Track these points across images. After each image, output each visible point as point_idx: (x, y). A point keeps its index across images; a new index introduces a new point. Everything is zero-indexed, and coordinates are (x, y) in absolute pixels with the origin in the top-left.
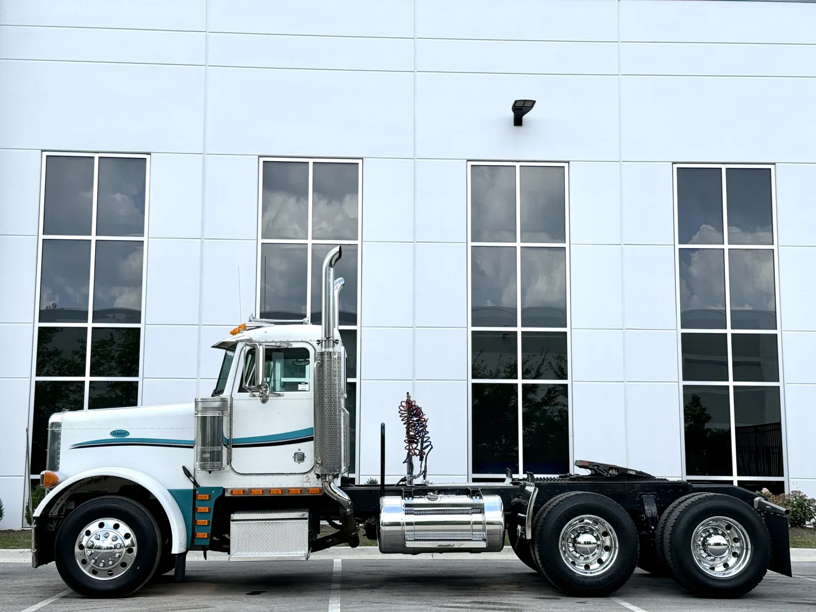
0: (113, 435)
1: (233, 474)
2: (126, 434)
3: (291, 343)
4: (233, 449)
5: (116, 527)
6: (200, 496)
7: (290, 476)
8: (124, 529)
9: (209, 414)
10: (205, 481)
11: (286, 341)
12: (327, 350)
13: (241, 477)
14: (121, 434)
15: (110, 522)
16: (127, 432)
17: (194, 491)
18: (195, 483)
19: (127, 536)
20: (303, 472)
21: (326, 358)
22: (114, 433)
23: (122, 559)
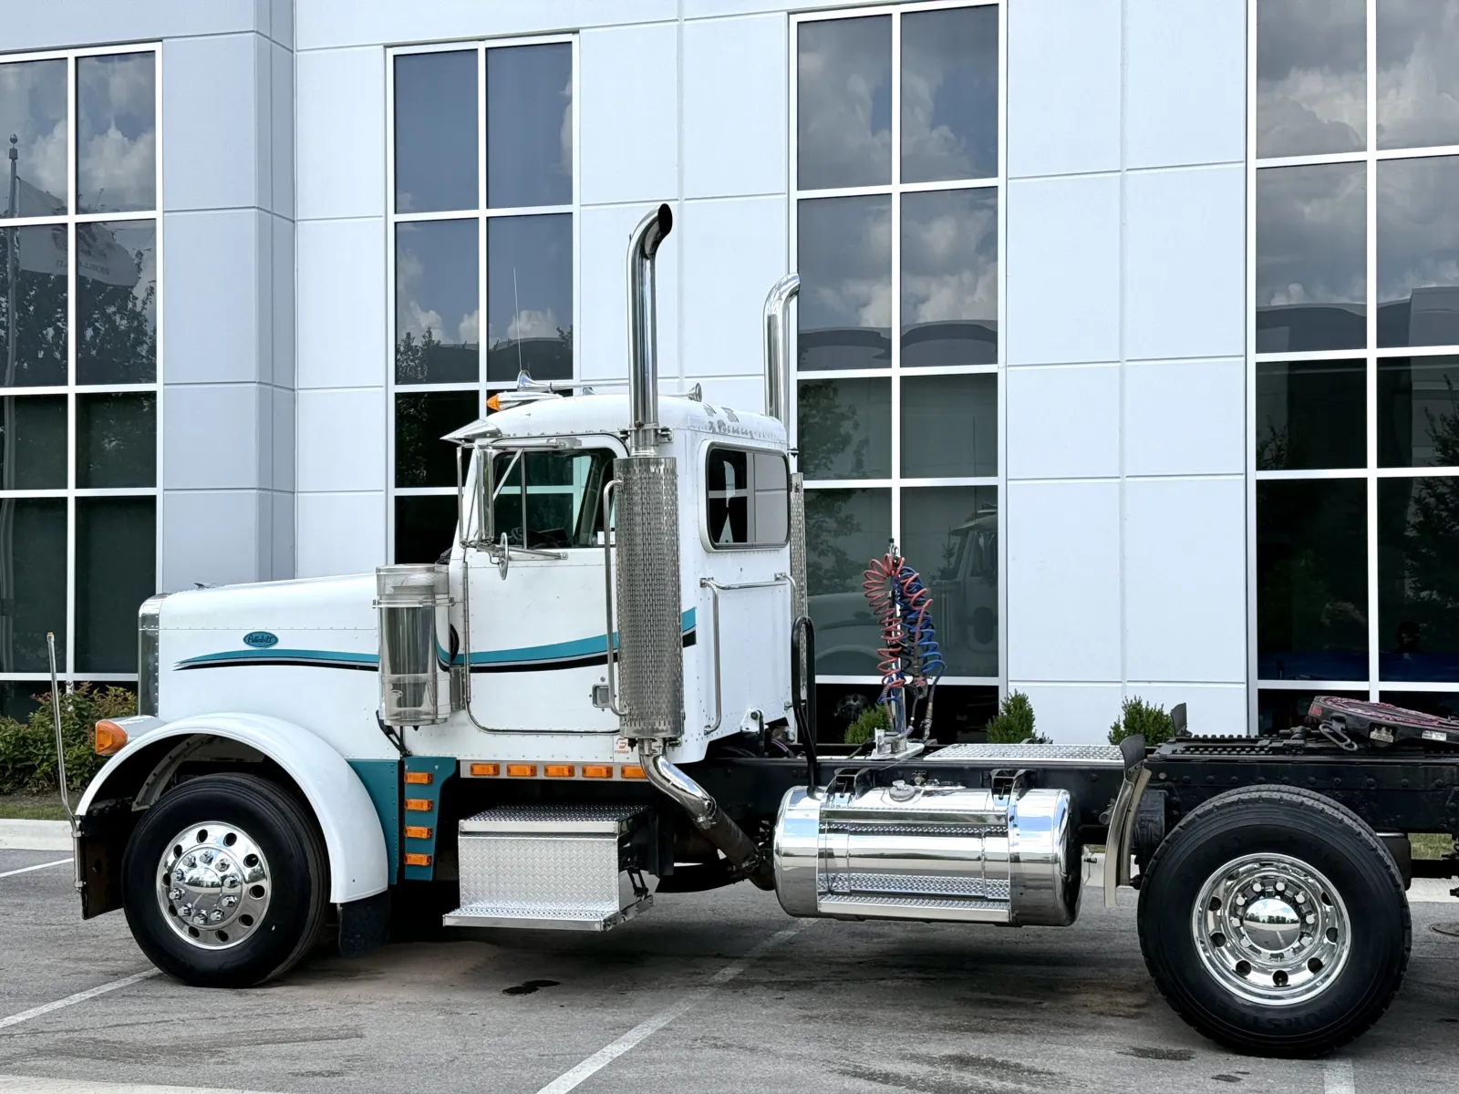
0: (248, 643)
1: (474, 729)
2: (272, 640)
3: (579, 438)
4: (472, 674)
5: (230, 840)
6: (413, 777)
7: (587, 738)
8: (246, 845)
9: (404, 603)
10: (422, 744)
11: (569, 433)
12: (642, 453)
13: (490, 736)
14: (261, 641)
15: (217, 831)
16: (274, 636)
17: (401, 764)
18: (401, 747)
19: (251, 860)
20: (611, 730)
21: (637, 471)
22: (251, 639)
23: (243, 909)
